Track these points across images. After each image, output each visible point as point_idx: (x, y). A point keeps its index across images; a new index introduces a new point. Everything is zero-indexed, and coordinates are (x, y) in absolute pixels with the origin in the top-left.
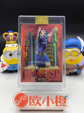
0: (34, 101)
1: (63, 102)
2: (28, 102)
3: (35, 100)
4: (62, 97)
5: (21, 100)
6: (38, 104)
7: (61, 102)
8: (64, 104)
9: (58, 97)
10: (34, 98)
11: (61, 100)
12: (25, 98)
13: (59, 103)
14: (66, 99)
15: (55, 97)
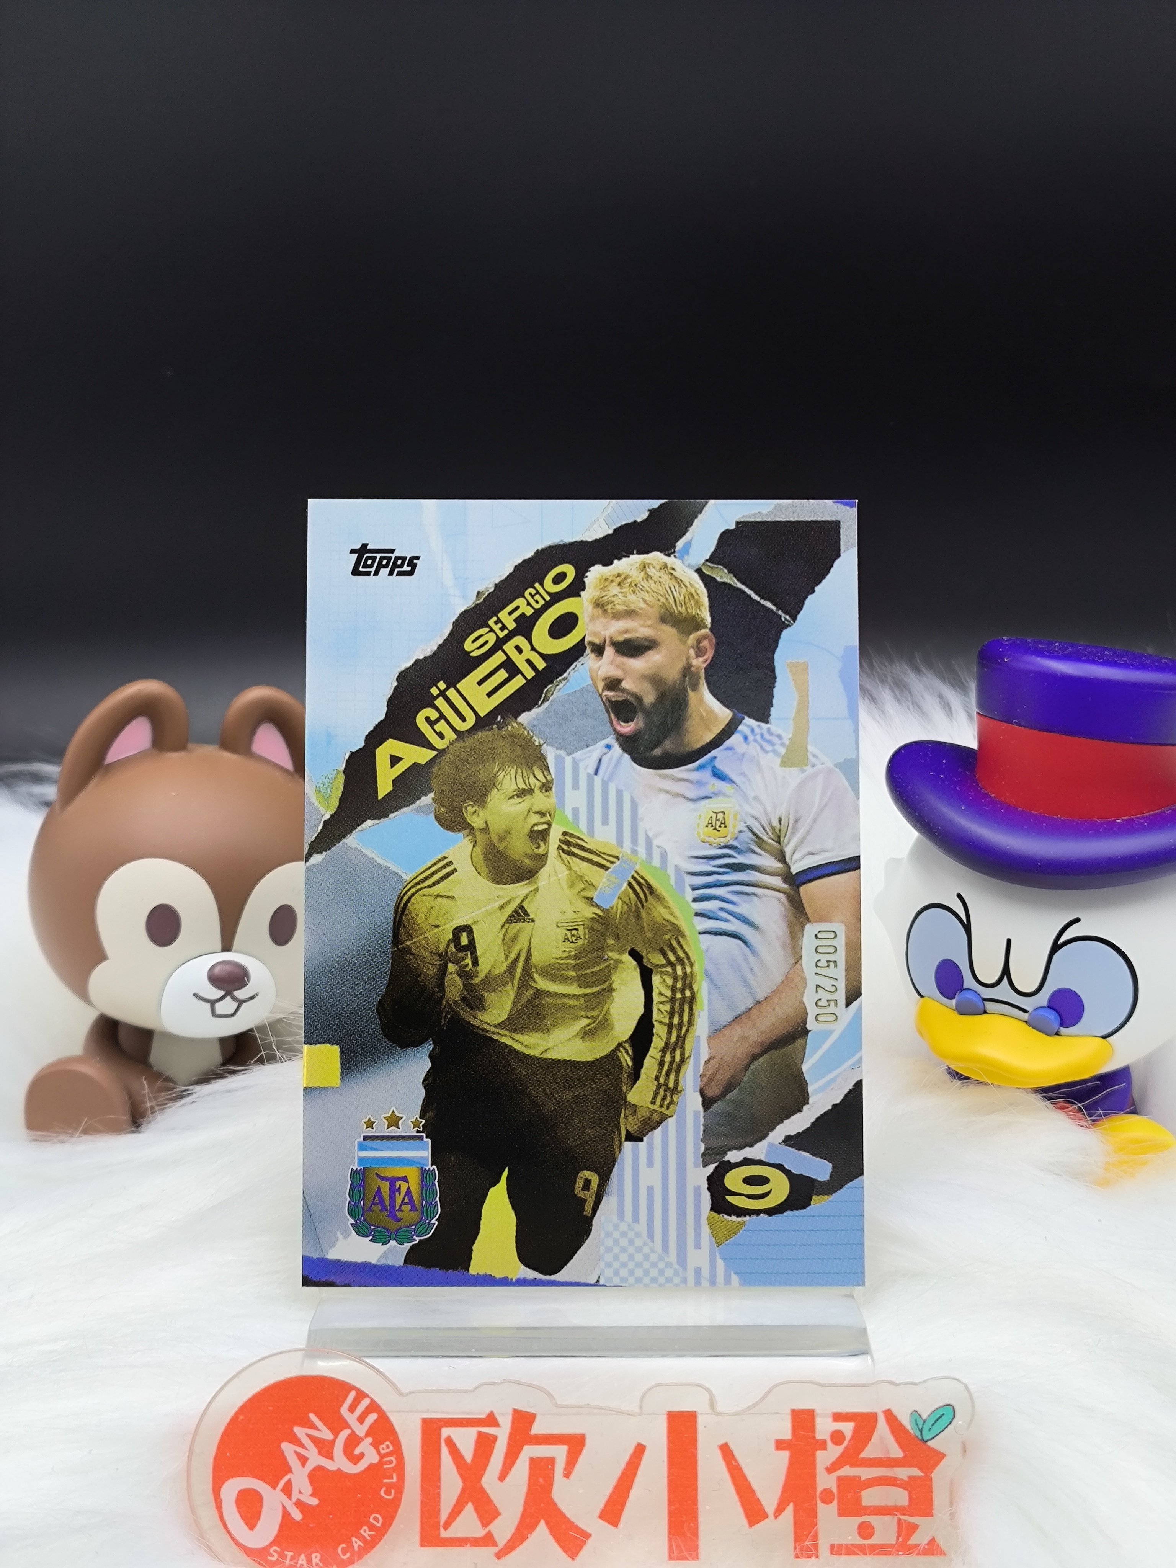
0: (489, 1479)
1: (900, 1497)
2: (396, 1503)
3: (502, 1477)
4: (882, 1425)
5: (300, 1479)
6: (542, 1528)
7: (870, 1497)
8: (906, 1530)
9: (824, 1427)
10: (485, 1444)
11: (865, 1473)
12: (353, 1441)
13: (842, 1513)
14: (939, 1457)
15: (787, 1435)
